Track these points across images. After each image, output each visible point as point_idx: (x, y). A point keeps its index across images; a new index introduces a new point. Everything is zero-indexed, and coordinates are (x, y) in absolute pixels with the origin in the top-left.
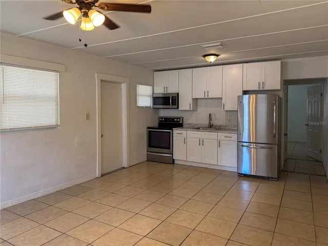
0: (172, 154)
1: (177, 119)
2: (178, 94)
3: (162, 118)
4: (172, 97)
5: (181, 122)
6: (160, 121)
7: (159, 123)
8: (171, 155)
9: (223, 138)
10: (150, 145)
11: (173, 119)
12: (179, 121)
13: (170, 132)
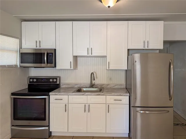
0: (49, 126)
1: (53, 79)
2: (55, 50)
3: (33, 79)
4: (47, 54)
5: (58, 83)
6: (30, 82)
7: (29, 85)
8: (47, 128)
9: (112, 101)
10: (16, 116)
11: (47, 79)
12: (56, 82)
13: (45, 99)
